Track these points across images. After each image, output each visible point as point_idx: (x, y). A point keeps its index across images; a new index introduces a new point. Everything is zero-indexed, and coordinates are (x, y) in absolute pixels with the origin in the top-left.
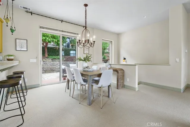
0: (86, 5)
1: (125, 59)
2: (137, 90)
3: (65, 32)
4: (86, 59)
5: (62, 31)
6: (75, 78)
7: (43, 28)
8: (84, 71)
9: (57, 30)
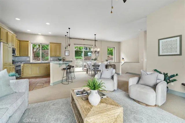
0: (95, 35)
1: (123, 59)
2: (120, 75)
3: (85, 45)
4: (95, 59)
5: (84, 45)
6: (90, 67)
7: (75, 44)
8: (94, 65)
9: (81, 45)
